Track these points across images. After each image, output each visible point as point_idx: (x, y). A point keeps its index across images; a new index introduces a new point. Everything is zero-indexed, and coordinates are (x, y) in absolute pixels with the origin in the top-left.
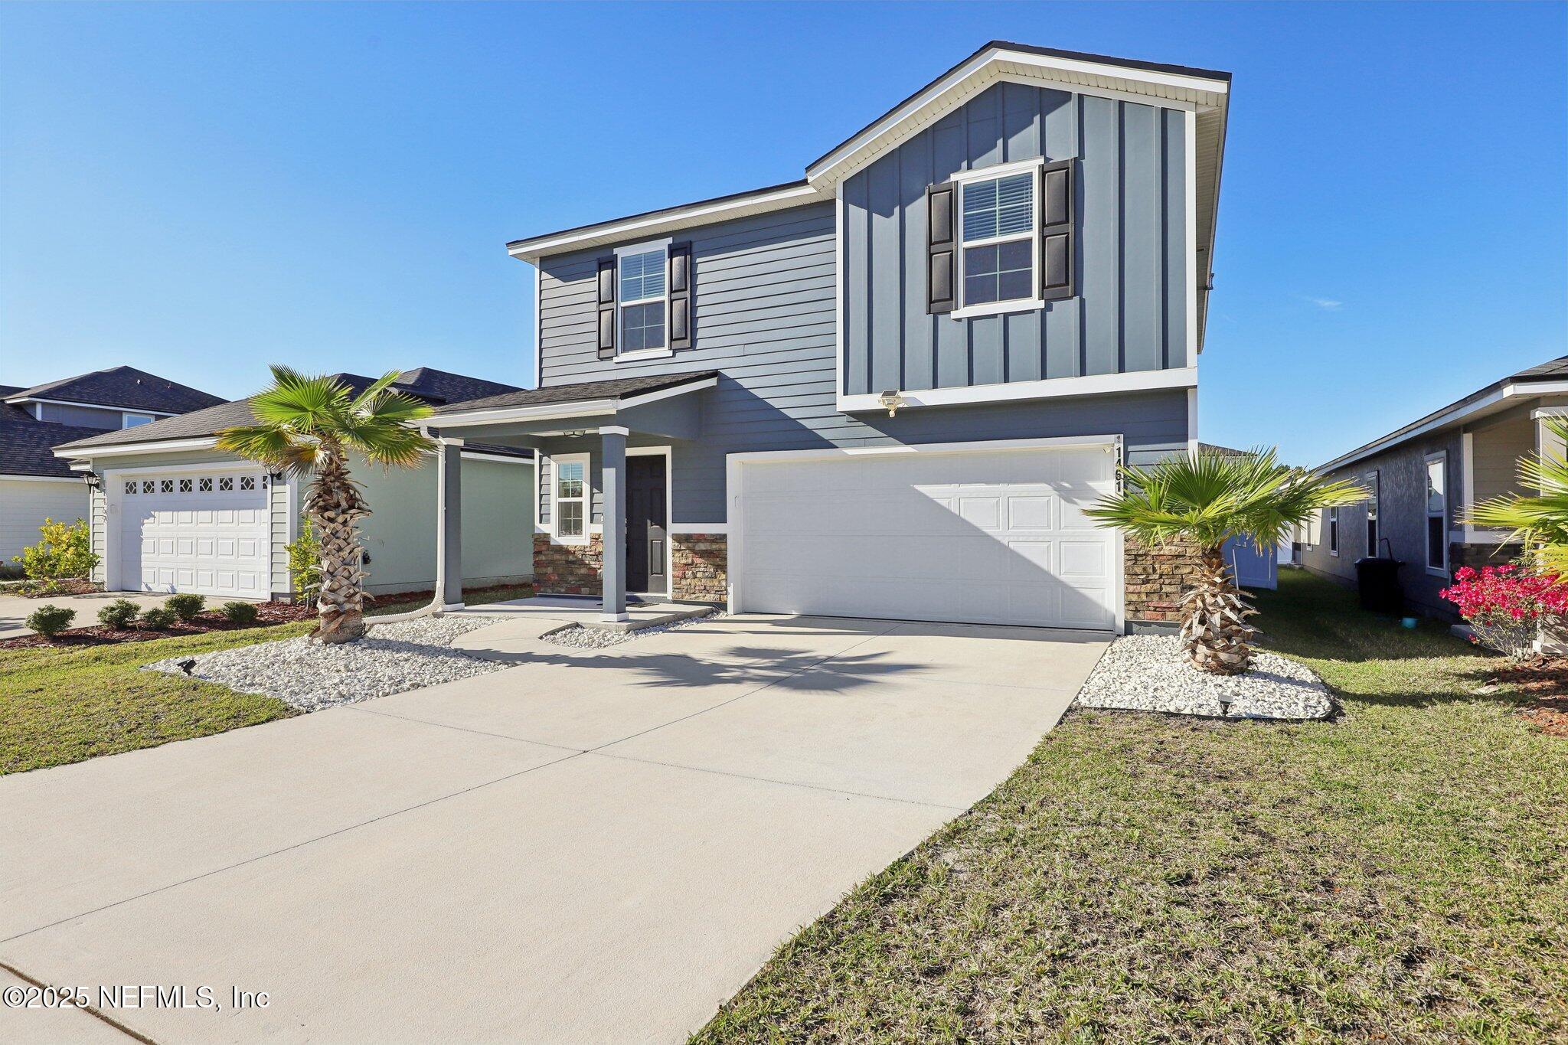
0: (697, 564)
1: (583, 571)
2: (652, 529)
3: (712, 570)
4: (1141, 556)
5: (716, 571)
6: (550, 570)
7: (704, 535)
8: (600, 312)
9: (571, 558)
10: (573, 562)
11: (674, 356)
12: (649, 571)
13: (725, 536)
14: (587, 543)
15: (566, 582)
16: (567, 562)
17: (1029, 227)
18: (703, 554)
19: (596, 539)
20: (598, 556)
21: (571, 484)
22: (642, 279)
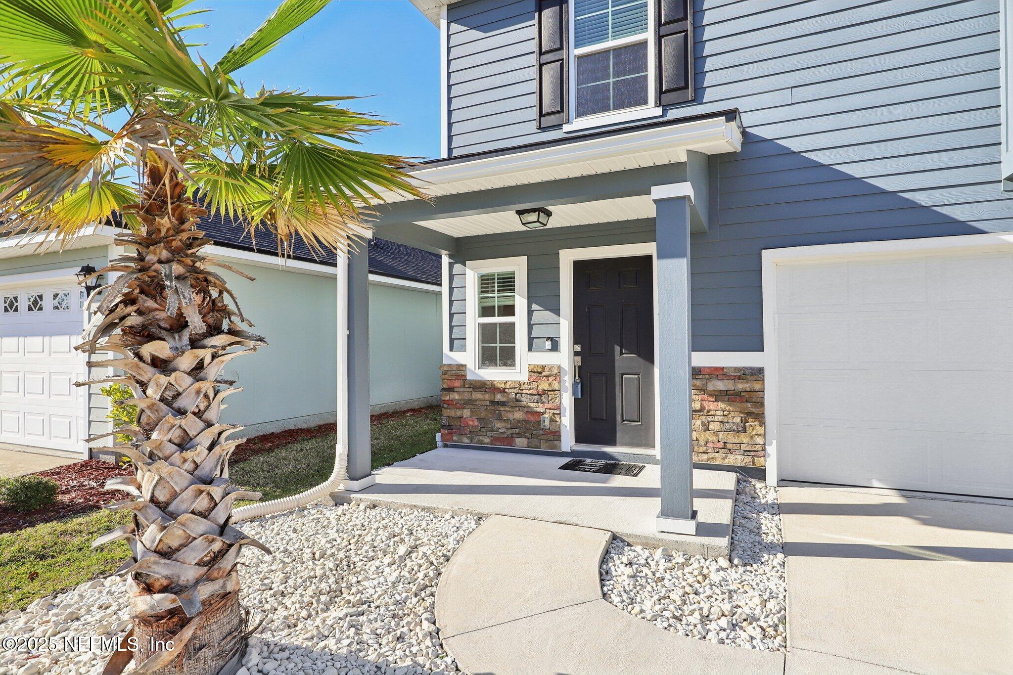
0: (708, 411)
1: (518, 415)
2: (624, 359)
3: (738, 420)
5: (744, 422)
6: (466, 413)
7: (722, 369)
8: (541, 66)
9: (499, 397)
10: (499, 403)
11: (664, 114)
12: (619, 418)
13: (761, 371)
14: (524, 377)
15: (492, 430)
16: (493, 403)
18: (719, 396)
19: (537, 372)
20: (541, 394)
21: (497, 299)
22: (607, 14)
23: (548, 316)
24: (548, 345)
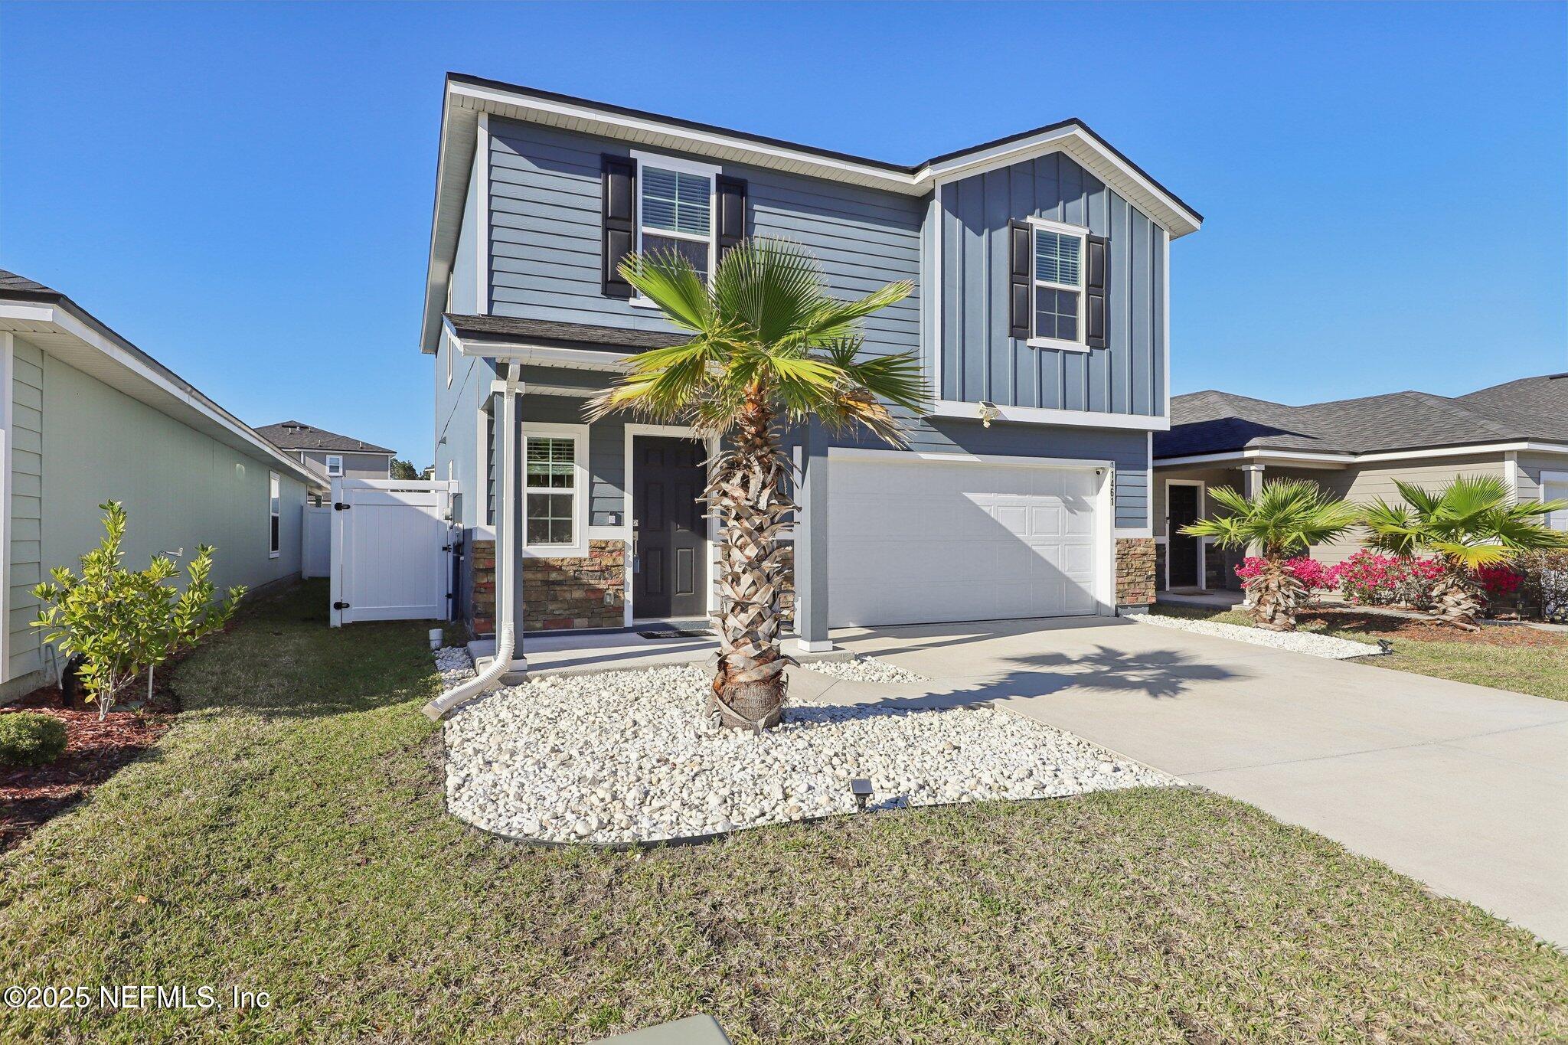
1: (578, 594)
2: (678, 533)
4: (1125, 555)
8: (607, 230)
9: (554, 576)
12: (673, 590)
13: (792, 543)
14: (584, 553)
15: (545, 612)
17: (1078, 282)
19: (598, 548)
20: (605, 572)
21: (551, 467)
22: (674, 205)
23: (611, 490)
24: (612, 519)
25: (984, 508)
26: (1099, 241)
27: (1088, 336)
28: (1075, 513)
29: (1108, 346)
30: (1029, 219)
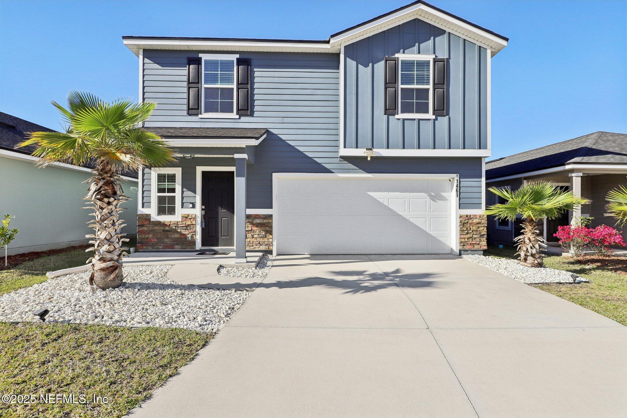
0: (254, 231)
1: (176, 236)
2: (222, 211)
3: (264, 233)
4: (465, 223)
5: (266, 234)
6: (151, 236)
7: (259, 215)
8: (189, 88)
9: (167, 228)
10: (167, 231)
11: (240, 118)
12: (220, 235)
13: (271, 216)
14: (179, 219)
15: (163, 243)
16: (164, 231)
17: (428, 83)
18: (257, 225)
19: (186, 217)
20: (187, 227)
21: (166, 185)
22: (218, 74)
23: (190, 194)
24: (191, 206)
25: (379, 200)
26: (442, 60)
27: (434, 110)
28: (436, 201)
29: (448, 114)
30: (397, 55)
